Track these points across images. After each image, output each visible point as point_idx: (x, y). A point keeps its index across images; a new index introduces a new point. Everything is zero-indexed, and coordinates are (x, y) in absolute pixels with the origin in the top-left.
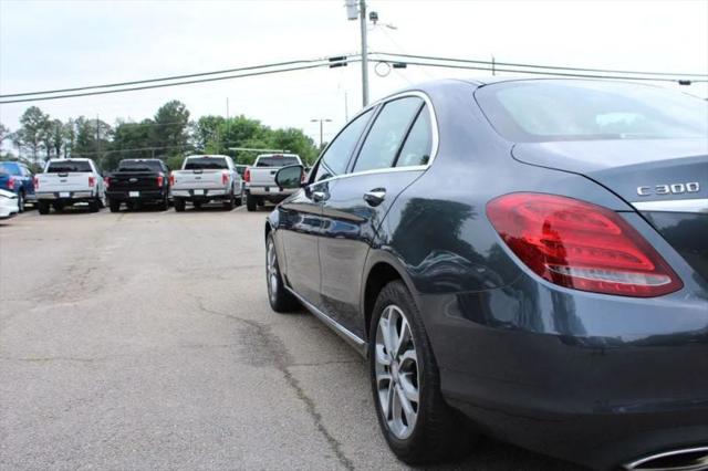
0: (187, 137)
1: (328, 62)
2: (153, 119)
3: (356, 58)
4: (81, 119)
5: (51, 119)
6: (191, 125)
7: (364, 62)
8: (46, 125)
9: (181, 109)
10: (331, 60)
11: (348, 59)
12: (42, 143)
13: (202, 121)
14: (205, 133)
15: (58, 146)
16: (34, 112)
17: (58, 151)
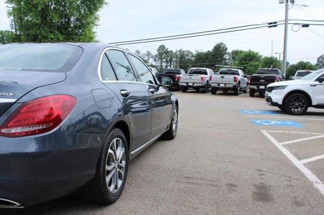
0: (225, 59)
1: (267, 25)
2: (211, 51)
3: (282, 23)
4: (181, 50)
5: (169, 50)
6: (227, 54)
7: (286, 24)
8: (167, 52)
9: (224, 47)
10: (269, 24)
11: (278, 23)
12: (165, 60)
13: (233, 53)
14: (234, 58)
15: (171, 61)
16: (162, 47)
17: (171, 64)
